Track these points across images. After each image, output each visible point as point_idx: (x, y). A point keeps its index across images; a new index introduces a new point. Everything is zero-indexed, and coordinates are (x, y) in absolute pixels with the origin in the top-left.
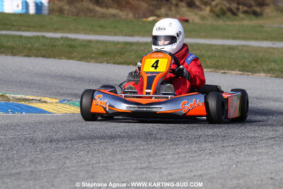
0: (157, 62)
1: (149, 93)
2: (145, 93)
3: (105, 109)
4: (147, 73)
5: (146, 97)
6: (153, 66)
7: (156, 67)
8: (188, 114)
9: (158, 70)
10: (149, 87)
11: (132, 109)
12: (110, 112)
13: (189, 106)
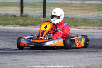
1: (41, 38)
2: (40, 38)
6: (45, 28)
7: (46, 28)
8: (56, 46)
12: (26, 46)
13: (56, 43)
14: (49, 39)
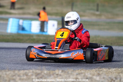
0: (63, 33)
2: (55, 48)
3: (35, 56)
4: (57, 39)
6: (61, 35)
10: (57, 46)
11: (48, 57)
13: (75, 55)
14: (66, 50)
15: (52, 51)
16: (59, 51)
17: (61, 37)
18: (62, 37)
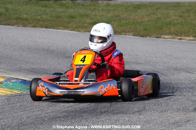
0: (85, 57)
1: (77, 81)
2: (74, 81)
3: (45, 93)
4: (76, 65)
5: (74, 84)
6: (81, 60)
7: (84, 61)
8: (105, 95)
9: (85, 63)
10: (77, 76)
11: (63, 93)
12: (48, 95)
13: (105, 89)
14: (91, 83)
15: (69, 84)
16: (81, 85)
17: (81, 63)
18: (83, 62)
